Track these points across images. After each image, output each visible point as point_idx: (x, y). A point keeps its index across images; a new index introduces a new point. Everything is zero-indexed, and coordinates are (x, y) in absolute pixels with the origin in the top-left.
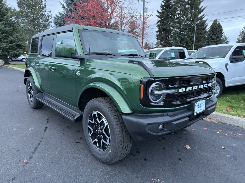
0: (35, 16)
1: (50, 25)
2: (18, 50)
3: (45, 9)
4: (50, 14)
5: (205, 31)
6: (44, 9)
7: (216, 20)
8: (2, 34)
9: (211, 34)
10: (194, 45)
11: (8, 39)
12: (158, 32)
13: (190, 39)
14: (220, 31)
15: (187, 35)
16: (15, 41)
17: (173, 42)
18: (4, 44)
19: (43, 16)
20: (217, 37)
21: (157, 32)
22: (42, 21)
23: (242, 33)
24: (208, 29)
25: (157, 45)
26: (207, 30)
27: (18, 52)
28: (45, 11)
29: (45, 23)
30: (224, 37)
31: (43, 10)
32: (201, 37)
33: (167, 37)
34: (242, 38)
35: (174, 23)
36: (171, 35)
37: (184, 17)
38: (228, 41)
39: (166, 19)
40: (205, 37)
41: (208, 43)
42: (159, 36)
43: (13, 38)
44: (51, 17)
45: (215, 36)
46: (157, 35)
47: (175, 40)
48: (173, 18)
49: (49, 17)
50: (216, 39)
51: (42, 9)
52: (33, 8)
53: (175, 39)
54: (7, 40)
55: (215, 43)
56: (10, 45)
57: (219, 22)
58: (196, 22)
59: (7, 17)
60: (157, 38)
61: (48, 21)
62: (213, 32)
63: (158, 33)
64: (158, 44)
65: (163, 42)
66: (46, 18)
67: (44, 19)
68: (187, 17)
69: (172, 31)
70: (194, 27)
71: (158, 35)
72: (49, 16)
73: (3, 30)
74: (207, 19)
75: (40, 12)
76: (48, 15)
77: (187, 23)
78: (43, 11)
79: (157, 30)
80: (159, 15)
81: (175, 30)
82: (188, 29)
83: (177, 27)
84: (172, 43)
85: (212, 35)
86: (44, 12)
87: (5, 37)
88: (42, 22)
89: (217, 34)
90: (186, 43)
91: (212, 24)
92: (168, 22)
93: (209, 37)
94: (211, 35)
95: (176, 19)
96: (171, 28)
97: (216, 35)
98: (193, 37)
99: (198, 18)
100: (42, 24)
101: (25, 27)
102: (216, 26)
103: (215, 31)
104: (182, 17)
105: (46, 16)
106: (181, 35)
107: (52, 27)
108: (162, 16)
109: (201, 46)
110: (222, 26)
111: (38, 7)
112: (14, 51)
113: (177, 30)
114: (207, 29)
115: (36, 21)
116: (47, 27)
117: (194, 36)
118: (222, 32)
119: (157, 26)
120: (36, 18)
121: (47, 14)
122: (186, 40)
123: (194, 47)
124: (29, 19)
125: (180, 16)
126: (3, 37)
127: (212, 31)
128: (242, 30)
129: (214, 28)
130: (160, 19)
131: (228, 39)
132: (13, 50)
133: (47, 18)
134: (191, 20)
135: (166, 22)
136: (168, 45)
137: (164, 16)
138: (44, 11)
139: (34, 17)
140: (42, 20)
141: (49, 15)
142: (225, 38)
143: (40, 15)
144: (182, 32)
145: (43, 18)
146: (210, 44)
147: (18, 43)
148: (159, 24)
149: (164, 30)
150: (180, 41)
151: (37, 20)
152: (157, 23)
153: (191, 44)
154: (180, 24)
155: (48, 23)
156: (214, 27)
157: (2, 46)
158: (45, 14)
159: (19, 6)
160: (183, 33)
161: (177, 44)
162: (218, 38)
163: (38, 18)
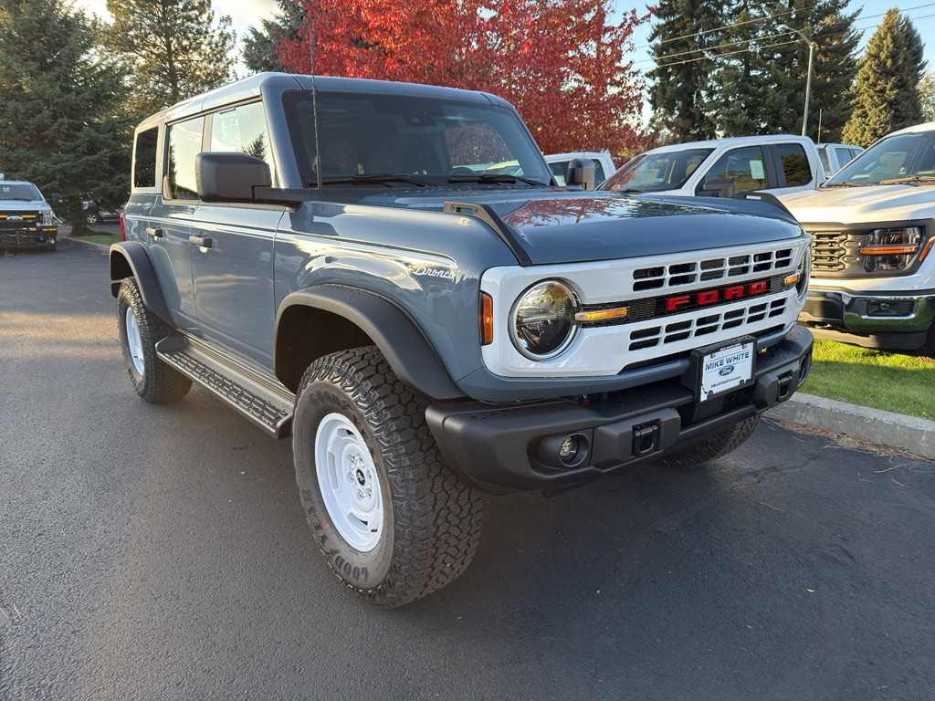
0: (175, 41)
1: (231, 73)
2: (118, 177)
3: (209, 11)
4: (229, 30)
5: (848, 60)
6: (204, 12)
8: (56, 120)
10: (808, 119)
11: (78, 138)
12: (657, 76)
13: (791, 99)
14: (910, 57)
15: (775, 79)
16: (104, 144)
17: (717, 114)
18: (66, 157)
19: (202, 39)
20: (900, 84)
21: (651, 75)
22: (200, 59)
24: (860, 50)
25: (653, 128)
26: (858, 57)
27: (118, 187)
28: (208, 18)
29: (211, 66)
30: (929, 81)
31: (201, 14)
33: (690, 95)
35: (720, 33)
36: (709, 84)
37: (760, 8)
39: (689, 18)
42: (659, 93)
43: (97, 131)
44: (232, 43)
46: (652, 88)
47: (727, 104)
48: (714, 15)
49: (227, 42)
51: (197, 12)
52: (164, 9)
53: (727, 100)
54: (77, 142)
55: (893, 107)
56: (87, 160)
57: (907, 20)
58: (812, 24)
59: (71, 50)
60: (651, 101)
61: (222, 56)
62: (884, 62)
63: (654, 79)
64: (658, 124)
65: (674, 114)
67: (208, 51)
68: (773, 7)
69: (714, 69)
70: (805, 46)
71: (656, 87)
72: (225, 38)
73: (57, 104)
74: (859, 11)
75: (192, 25)
76: (221, 34)
77: (777, 32)
78: (200, 20)
79: (654, 66)
80: (659, 6)
81: (726, 61)
82: (779, 55)
83: (732, 50)
84: (715, 116)
85: (879, 74)
86: (205, 25)
87: (65, 131)
88: (202, 61)
89: (898, 69)
90: (773, 112)
91: (876, 30)
92: (695, 31)
93: (867, 85)
94: (875, 76)
95: (730, 16)
96: (707, 55)
97: (894, 75)
98: (802, 88)
99: (820, 7)
100: (200, 69)
101: (139, 87)
102: (893, 39)
103: (890, 60)
104: (754, 7)
105: (212, 37)
106: (750, 81)
108: (671, 8)
110: (921, 36)
111: (181, 6)
112: (103, 184)
113: (734, 62)
114: (855, 51)
115: (177, 60)
117: (805, 84)
118: (918, 60)
119: (649, 52)
120: (176, 49)
121: (218, 32)
122: (773, 101)
124: (152, 53)
125: (745, 6)
126: (58, 129)
127: (876, 57)
129: (888, 47)
130: (662, 22)
132: (98, 178)
133: (217, 46)
134: (793, 16)
135: (686, 31)
136: (697, 127)
137: (677, 8)
138: (204, 17)
139: (168, 45)
140: (200, 55)
141: (225, 32)
143: (190, 35)
144: (753, 69)
145: (203, 47)
146: (869, 112)
147: (117, 151)
148: (658, 41)
149: (679, 68)
150: (748, 106)
151: (180, 58)
152: (650, 41)
153: (793, 118)
154: (746, 38)
155: (222, 65)
156: (885, 42)
157: (58, 167)
158: (210, 30)
159: (110, 6)
160: (759, 73)
162: (903, 85)
163: (185, 50)
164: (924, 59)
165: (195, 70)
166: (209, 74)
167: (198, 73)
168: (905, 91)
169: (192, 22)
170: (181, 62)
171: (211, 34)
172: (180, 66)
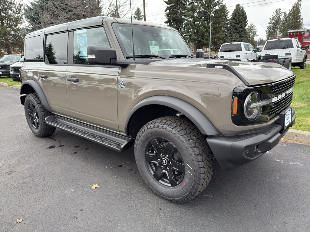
4: (22, 3)
5: (226, 19)
7: (239, 5)
9: (233, 22)
12: (168, 23)
13: (207, 31)
14: (243, 19)
15: (202, 25)
17: (186, 35)
19: (12, 5)
21: (165, 23)
22: (12, 12)
23: (272, 19)
24: (229, 16)
26: (229, 18)
29: (16, 15)
30: (251, 26)
32: (219, 27)
34: (273, 27)
35: (186, 10)
36: (184, 26)
37: (197, 3)
38: (256, 31)
39: (177, 5)
40: (227, 27)
41: (230, 34)
45: (238, 26)
47: (189, 32)
48: (184, 4)
50: (240, 29)
53: (189, 31)
55: (239, 34)
57: (242, 7)
58: (212, 8)
61: (20, 12)
62: (236, 20)
66: (16, 8)
67: (15, 10)
68: (200, 2)
69: (185, 21)
72: (21, 6)
76: (19, 4)
77: (202, 10)
79: (167, 20)
81: (188, 19)
82: (203, 18)
83: (189, 15)
84: (185, 36)
85: (235, 23)
88: (12, 13)
89: (240, 22)
91: (234, 10)
92: (178, 9)
93: (231, 27)
94: (233, 24)
95: (189, 5)
96: (182, 17)
97: (239, 24)
98: (210, 28)
99: (214, 3)
102: (238, 13)
103: (238, 19)
104: (196, 2)
105: (16, 5)
106: (195, 25)
108: (171, 2)
109: (219, 39)
110: (246, 13)
113: (191, 19)
115: (3, 12)
116: (20, 21)
119: (165, 15)
121: (18, 3)
122: (202, 31)
123: (211, 40)
125: (193, 2)
127: (234, 19)
128: (273, 15)
129: (237, 15)
130: (169, 6)
131: (255, 28)
133: (18, 8)
134: (206, 6)
135: (176, 9)
137: (173, 2)
140: (12, 11)
142: (252, 27)
143: (7, 4)
144: (196, 21)
145: (12, 8)
146: (232, 35)
148: (168, 12)
149: (174, 21)
150: (195, 33)
152: (165, 12)
153: (207, 37)
154: (194, 12)
155: (20, 15)
158: (15, 2)
160: (198, 23)
161: (191, 38)
162: (241, 27)
163: (6, 9)
164: (247, 19)
165: (10, 16)
166: (15, 18)
167: (11, 17)
168: (242, 29)
171: (15, 4)
172: (4, 15)
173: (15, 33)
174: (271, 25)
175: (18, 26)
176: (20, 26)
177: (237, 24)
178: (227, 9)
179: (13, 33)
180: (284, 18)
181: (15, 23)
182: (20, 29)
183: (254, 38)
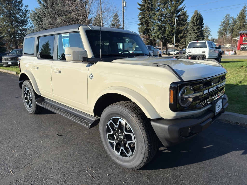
0: (12, 11)
1: (28, 20)
3: (22, 4)
4: (27, 9)
5: (187, 22)
6: (20, 4)
7: (197, 11)
9: (192, 25)
10: (175, 37)
13: (171, 31)
14: (200, 22)
15: (168, 27)
17: (155, 35)
19: (20, 11)
20: (198, 28)
21: (139, 25)
23: (223, 23)
26: (189, 22)
29: (22, 18)
30: (206, 27)
32: (181, 28)
33: (149, 30)
36: (153, 27)
37: (164, 9)
38: (210, 32)
39: (148, 11)
41: (190, 34)
42: (141, 29)
44: (28, 13)
45: (196, 28)
46: (139, 28)
47: (157, 32)
48: (154, 11)
49: (27, 12)
50: (197, 30)
51: (18, 4)
57: (199, 13)
58: (176, 14)
60: (139, 31)
61: (25, 16)
65: (145, 35)
66: (23, 13)
68: (167, 9)
69: (154, 24)
70: (174, 19)
72: (26, 11)
74: (187, 11)
76: (25, 10)
80: (140, 8)
81: (157, 22)
82: (169, 21)
83: (158, 19)
86: (21, 7)
88: (20, 17)
91: (193, 15)
92: (149, 14)
93: (191, 28)
95: (157, 11)
96: (152, 20)
97: (197, 26)
98: (174, 29)
100: (19, 19)
105: (23, 11)
106: (162, 27)
107: (30, 22)
108: (143, 8)
111: (13, 2)
113: (159, 22)
114: (188, 20)
115: (12, 17)
116: (25, 23)
118: (202, 23)
119: (138, 19)
120: (12, 14)
121: (24, 9)
122: (167, 32)
123: (175, 39)
124: (5, 14)
125: (161, 9)
127: (193, 22)
128: (223, 19)
131: (209, 30)
133: (24, 13)
134: (172, 12)
135: (147, 14)
136: (150, 38)
137: (145, 8)
138: (20, 5)
139: (10, 13)
140: (19, 15)
141: (26, 9)
142: (207, 29)
143: (16, 10)
145: (20, 13)
146: (192, 35)
150: (162, 33)
152: (138, 16)
153: (172, 36)
154: (161, 17)
155: (26, 18)
156: (194, 18)
158: (22, 9)
160: (164, 25)
163: (15, 14)
164: (204, 22)
166: (22, 21)
167: (19, 20)
168: (200, 30)
169: (17, 6)
170: (13, 17)
173: (21, 33)
174: (222, 28)
175: (24, 27)
176: (25, 27)
177: (195, 26)
178: (187, 15)
179: (19, 32)
180: (232, 21)
181: (21, 25)
182: (25, 29)
183: (208, 37)
